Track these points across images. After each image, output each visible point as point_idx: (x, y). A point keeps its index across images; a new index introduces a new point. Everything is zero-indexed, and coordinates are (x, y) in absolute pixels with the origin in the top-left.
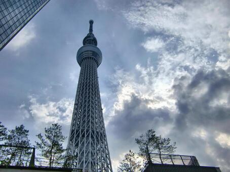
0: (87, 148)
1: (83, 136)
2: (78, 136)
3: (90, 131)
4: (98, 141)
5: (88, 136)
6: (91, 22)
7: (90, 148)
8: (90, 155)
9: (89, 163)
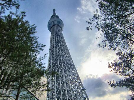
7: (66, 87)
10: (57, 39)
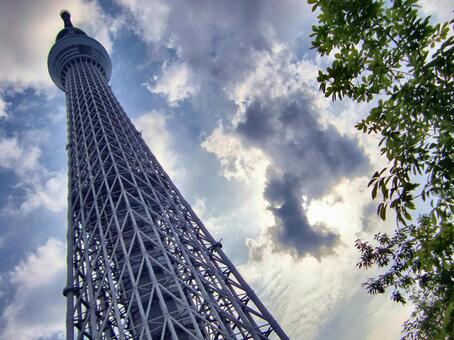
10: (88, 107)
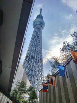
0: (33, 64)
1: (32, 58)
2: (29, 58)
3: (36, 56)
4: (39, 62)
5: (34, 59)
6: (41, 9)
8: (33, 71)
9: (32, 75)
